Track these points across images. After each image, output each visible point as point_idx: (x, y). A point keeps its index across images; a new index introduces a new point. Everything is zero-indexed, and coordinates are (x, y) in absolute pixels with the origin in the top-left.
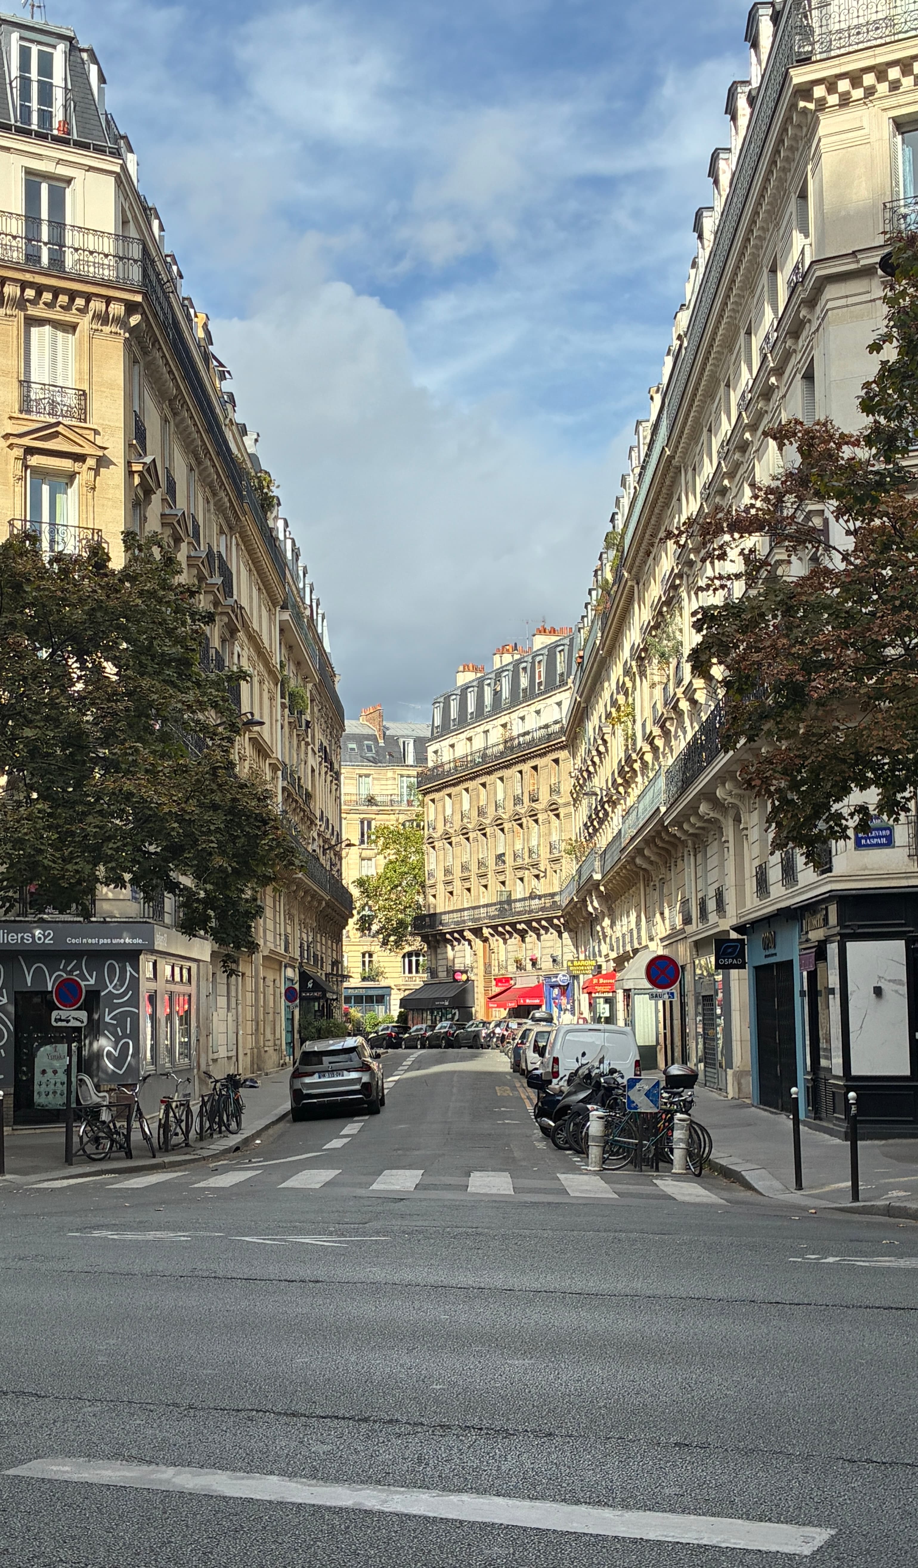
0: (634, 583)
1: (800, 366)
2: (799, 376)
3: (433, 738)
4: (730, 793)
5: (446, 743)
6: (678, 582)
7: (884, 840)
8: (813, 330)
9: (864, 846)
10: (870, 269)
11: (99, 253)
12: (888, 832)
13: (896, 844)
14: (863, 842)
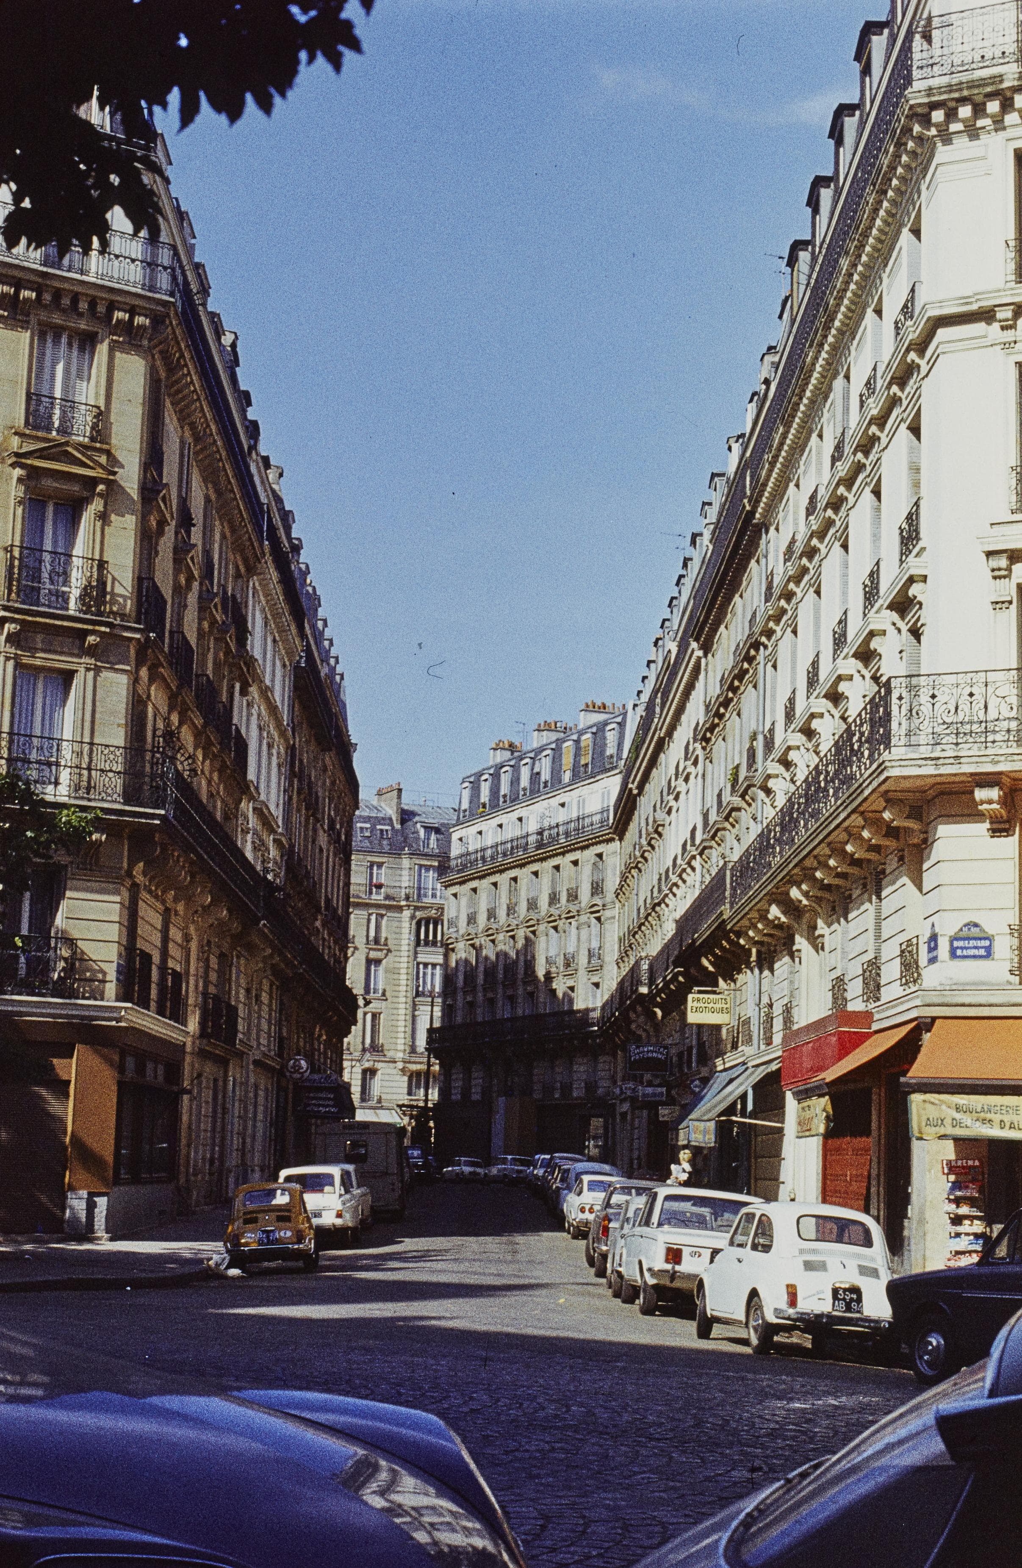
0: (700, 653)
1: (905, 415)
2: (904, 426)
3: (459, 823)
4: (806, 894)
5: (474, 830)
6: (752, 652)
7: (982, 952)
8: (921, 376)
9: (959, 957)
10: (989, 312)
11: (125, 258)
12: (987, 943)
13: (996, 957)
14: (959, 952)
